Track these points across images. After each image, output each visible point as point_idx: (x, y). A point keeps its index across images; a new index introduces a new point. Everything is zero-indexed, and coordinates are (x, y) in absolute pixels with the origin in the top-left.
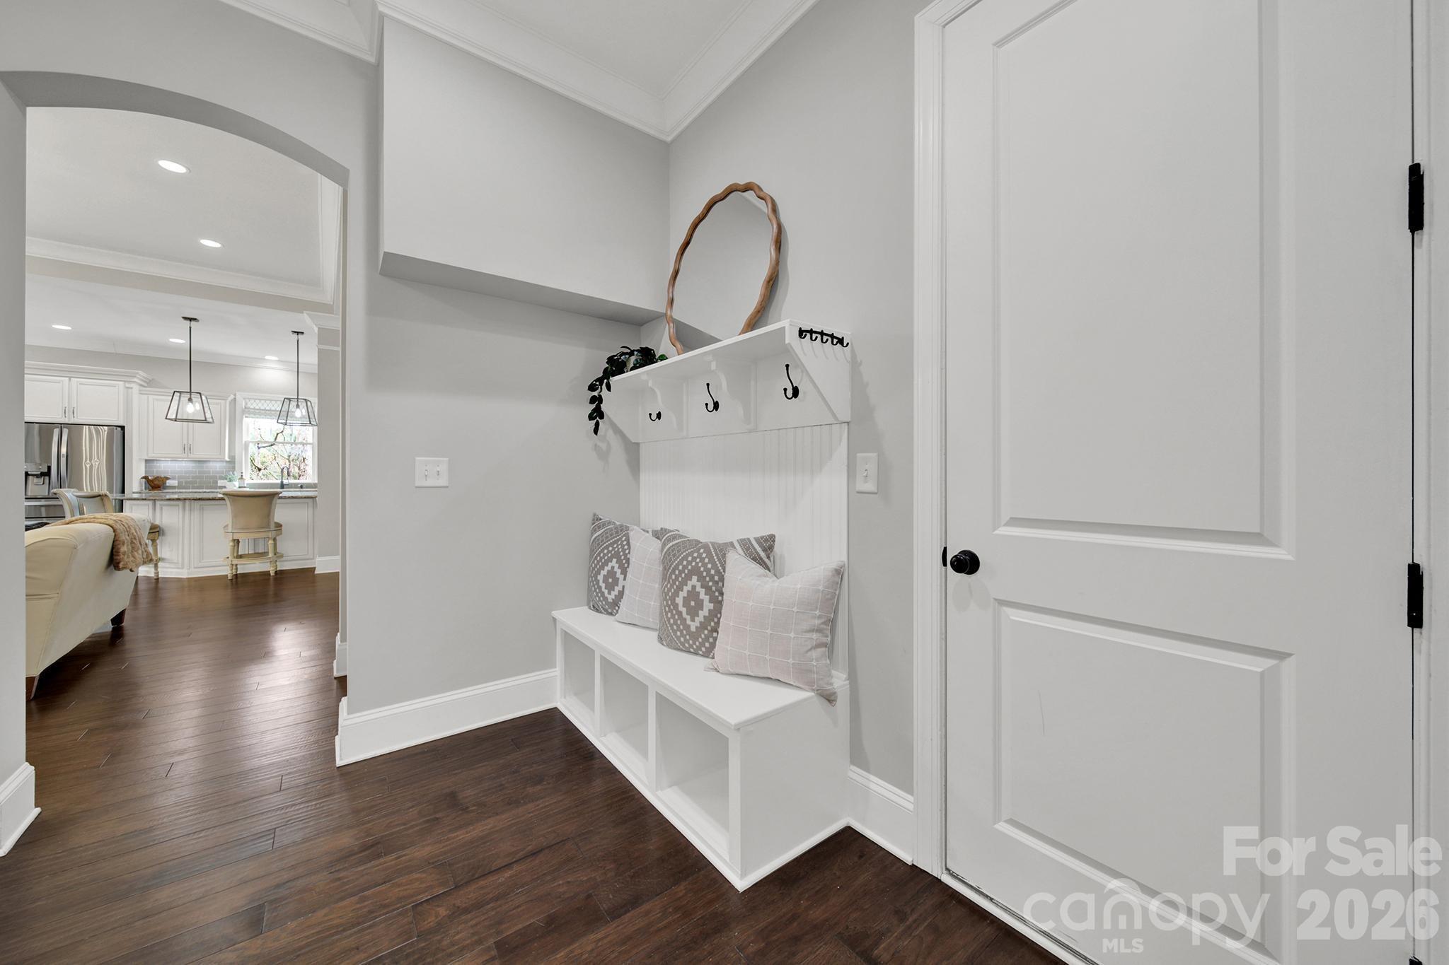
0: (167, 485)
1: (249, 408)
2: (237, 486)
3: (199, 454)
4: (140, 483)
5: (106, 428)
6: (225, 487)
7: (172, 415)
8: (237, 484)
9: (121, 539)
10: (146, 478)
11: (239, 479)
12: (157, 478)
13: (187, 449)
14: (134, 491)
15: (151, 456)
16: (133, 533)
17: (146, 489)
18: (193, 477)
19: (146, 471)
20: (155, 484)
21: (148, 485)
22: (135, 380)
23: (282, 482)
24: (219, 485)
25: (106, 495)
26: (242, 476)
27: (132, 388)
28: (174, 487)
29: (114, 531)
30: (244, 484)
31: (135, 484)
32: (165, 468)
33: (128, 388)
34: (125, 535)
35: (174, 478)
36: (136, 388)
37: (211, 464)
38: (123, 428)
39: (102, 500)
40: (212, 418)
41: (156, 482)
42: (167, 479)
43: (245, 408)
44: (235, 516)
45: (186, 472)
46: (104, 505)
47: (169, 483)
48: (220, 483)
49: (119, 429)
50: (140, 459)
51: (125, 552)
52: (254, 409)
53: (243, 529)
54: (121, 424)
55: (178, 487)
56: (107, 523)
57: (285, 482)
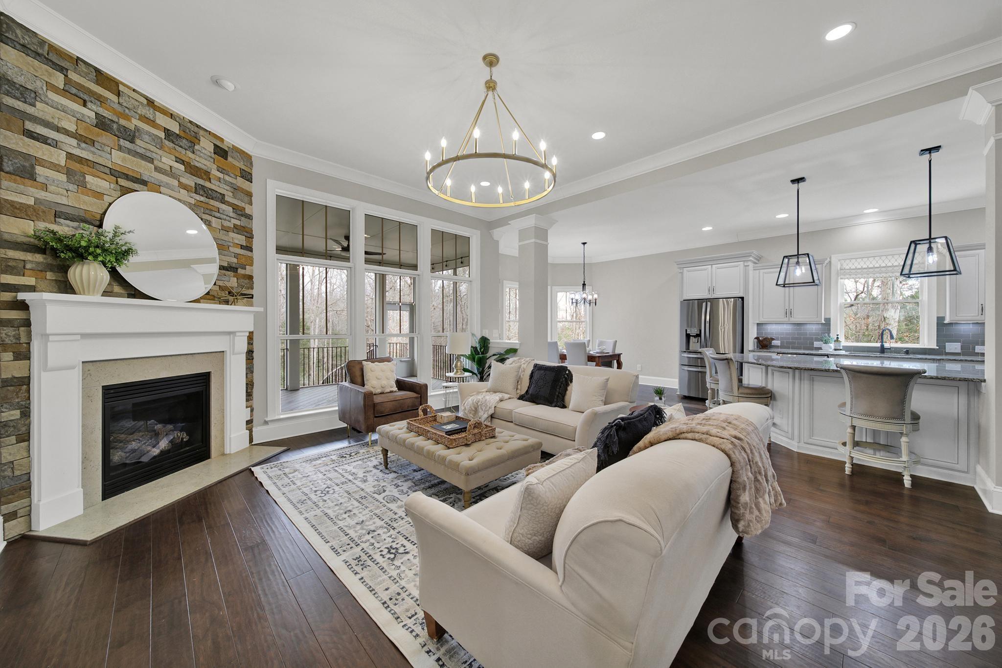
0: (773, 344)
1: (845, 269)
2: (833, 348)
3: (798, 318)
4: (754, 342)
5: (732, 299)
6: (820, 348)
7: (781, 282)
8: (832, 345)
9: (740, 480)
10: (757, 338)
11: (835, 341)
12: (766, 339)
13: (789, 313)
14: (750, 349)
15: (762, 320)
16: (756, 463)
17: (757, 347)
18: (793, 338)
19: (757, 334)
20: (764, 344)
21: (759, 344)
22: (751, 258)
23: (882, 346)
24: (815, 346)
25: (731, 359)
26: (838, 338)
27: (748, 266)
28: (777, 347)
29: (732, 464)
30: (840, 346)
31: (750, 343)
32: (772, 330)
33: (746, 266)
34: (746, 470)
35: (777, 339)
36: (751, 264)
37: (808, 327)
38: (742, 298)
39: (729, 363)
40: (819, 279)
41: (765, 342)
42: (773, 339)
43: (841, 269)
44: (855, 396)
45: (787, 334)
46: (730, 368)
47: (774, 343)
48: (816, 344)
49: (740, 299)
50: (754, 323)
51: (746, 504)
52: (850, 269)
53: (866, 415)
54: (741, 295)
55: (782, 347)
56: (723, 447)
57: (886, 345)
